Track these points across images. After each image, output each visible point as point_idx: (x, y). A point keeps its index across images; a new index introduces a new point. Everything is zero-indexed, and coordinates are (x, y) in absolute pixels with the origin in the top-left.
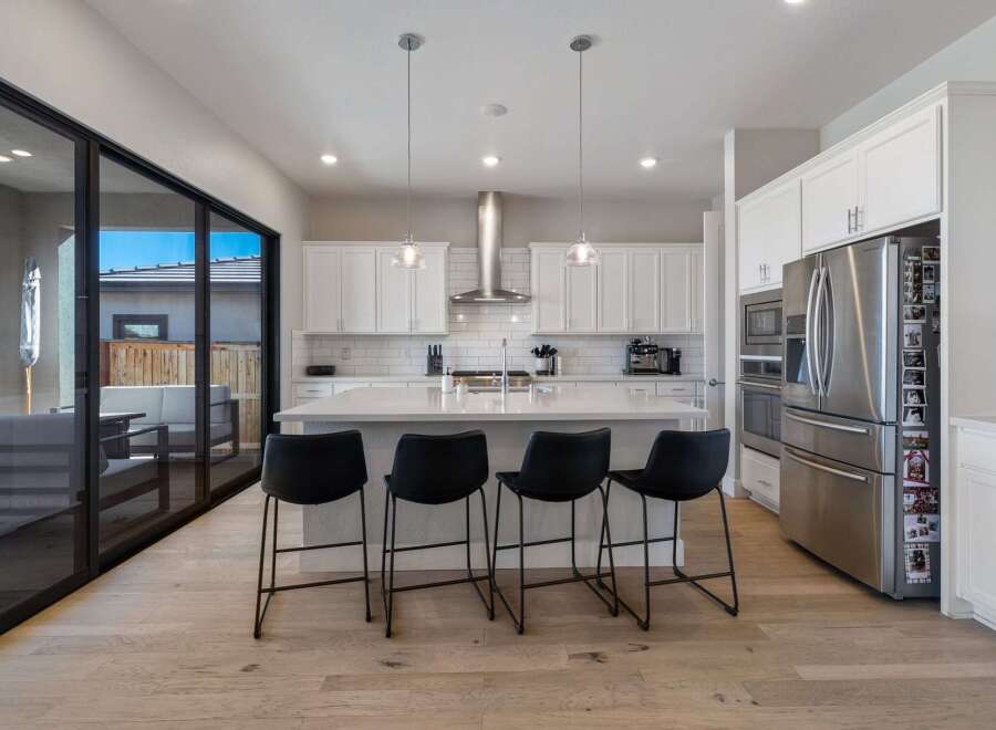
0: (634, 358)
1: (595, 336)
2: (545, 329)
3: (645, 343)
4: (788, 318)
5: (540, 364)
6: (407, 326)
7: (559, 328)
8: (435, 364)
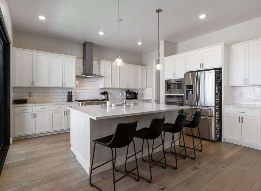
0: (128, 95)
1: (119, 89)
2: (107, 87)
3: (130, 91)
4: (186, 86)
5: (103, 97)
6: (61, 84)
7: (110, 86)
8: (70, 98)
